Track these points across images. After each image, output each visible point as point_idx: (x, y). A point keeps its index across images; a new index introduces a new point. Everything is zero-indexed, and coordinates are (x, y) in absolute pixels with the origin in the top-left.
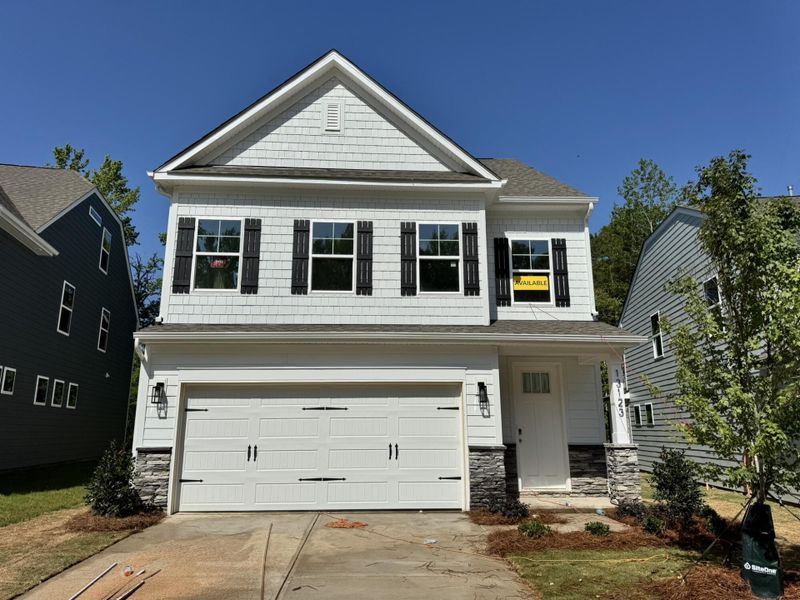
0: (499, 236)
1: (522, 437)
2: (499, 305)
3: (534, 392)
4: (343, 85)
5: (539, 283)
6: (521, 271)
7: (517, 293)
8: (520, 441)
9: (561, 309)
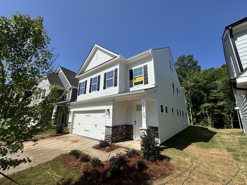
0: (131, 69)
1: (136, 123)
2: (130, 87)
3: (139, 110)
4: (99, 50)
5: (140, 79)
6: (136, 77)
7: (135, 83)
8: (135, 124)
9: (146, 85)
